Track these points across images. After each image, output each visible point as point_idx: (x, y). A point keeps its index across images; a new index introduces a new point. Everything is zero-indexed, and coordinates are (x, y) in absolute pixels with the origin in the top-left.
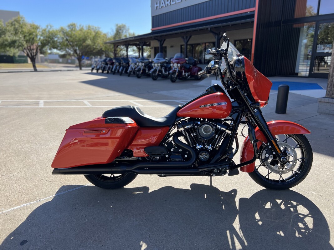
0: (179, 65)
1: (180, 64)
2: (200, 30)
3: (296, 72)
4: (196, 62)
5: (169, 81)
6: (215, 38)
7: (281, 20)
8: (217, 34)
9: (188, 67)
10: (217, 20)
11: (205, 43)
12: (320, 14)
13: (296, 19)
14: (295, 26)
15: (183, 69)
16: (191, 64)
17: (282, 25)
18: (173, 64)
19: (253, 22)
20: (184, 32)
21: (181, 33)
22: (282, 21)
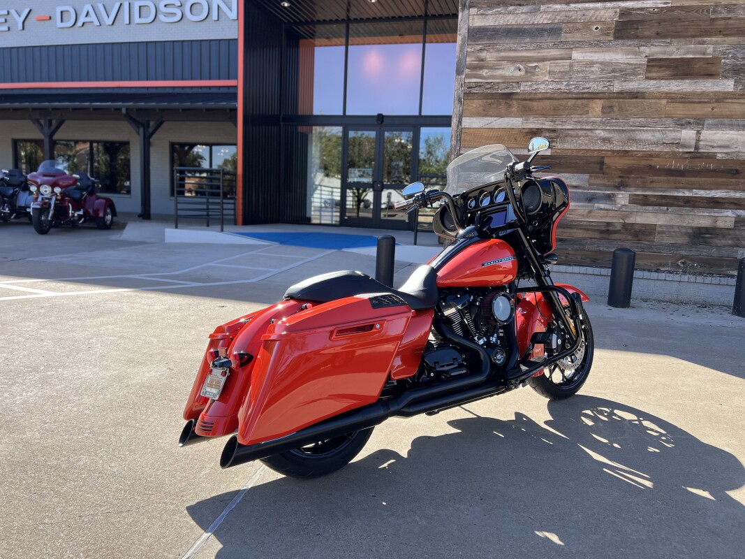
0: (57, 190)
1: (61, 187)
2: (96, 109)
3: (308, 216)
4: (96, 185)
5: (32, 229)
6: (138, 133)
7: (280, 115)
8: (143, 125)
9: (77, 196)
10: (121, 91)
11: (91, 142)
12: (347, 114)
13: (301, 116)
14: (300, 129)
15: (69, 202)
16: (84, 190)
17: (282, 124)
18: (39, 186)
19: (235, 110)
20: (46, 109)
21: (34, 109)
22: (282, 116)
